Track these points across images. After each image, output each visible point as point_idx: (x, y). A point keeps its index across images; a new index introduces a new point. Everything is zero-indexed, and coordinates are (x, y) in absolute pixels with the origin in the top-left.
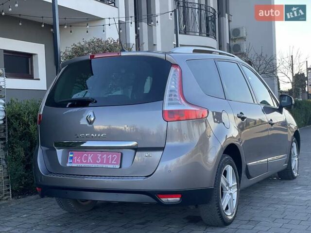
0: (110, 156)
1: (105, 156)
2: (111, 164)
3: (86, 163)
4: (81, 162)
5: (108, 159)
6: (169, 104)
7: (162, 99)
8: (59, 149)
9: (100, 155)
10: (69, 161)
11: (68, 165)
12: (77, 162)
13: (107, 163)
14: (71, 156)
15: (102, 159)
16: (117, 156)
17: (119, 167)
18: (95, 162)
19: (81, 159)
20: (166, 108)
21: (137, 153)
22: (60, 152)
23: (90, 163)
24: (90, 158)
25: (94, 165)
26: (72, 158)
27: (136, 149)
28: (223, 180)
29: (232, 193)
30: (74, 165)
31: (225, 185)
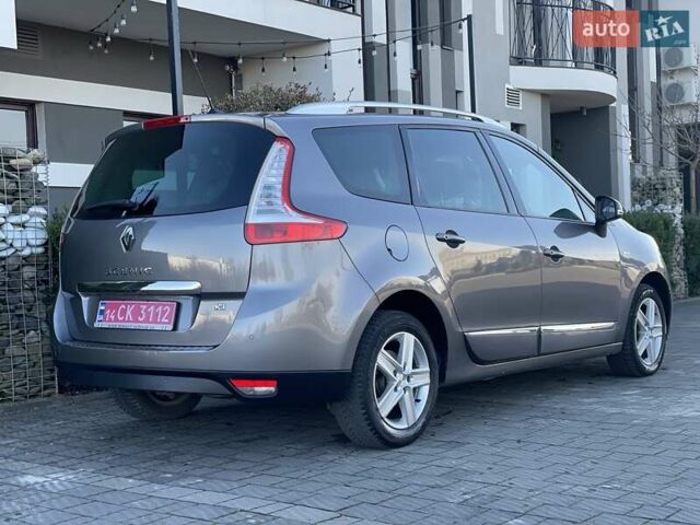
0: (160, 308)
1: (152, 308)
2: (160, 323)
3: (124, 320)
4: (116, 320)
5: (156, 314)
6: (259, 212)
7: (246, 202)
8: (85, 296)
9: (144, 307)
10: (99, 317)
11: (96, 325)
12: (110, 320)
13: (155, 321)
14: (103, 308)
15: (148, 314)
16: (170, 309)
17: (170, 327)
18: (136, 321)
19: (116, 314)
20: (253, 219)
21: (202, 303)
22: (85, 300)
23: (129, 321)
24: (129, 313)
25: (134, 326)
26: (102, 312)
27: (199, 296)
28: (383, 360)
29: (412, 387)
30: (105, 325)
31: (389, 370)
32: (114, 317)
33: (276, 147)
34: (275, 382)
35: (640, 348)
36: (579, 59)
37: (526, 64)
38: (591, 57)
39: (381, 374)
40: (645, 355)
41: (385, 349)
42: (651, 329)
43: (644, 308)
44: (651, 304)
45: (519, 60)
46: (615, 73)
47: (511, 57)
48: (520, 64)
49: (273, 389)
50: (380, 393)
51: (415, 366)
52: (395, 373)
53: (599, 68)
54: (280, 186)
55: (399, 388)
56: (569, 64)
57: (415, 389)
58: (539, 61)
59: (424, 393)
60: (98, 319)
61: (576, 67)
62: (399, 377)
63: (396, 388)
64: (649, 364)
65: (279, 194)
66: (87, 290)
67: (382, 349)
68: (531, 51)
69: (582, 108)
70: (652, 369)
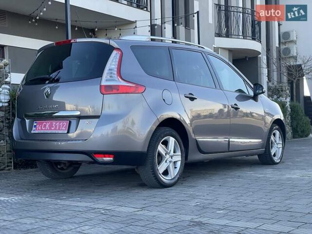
0: (62, 123)
1: (58, 124)
2: (62, 130)
3: (45, 130)
4: (42, 129)
5: (60, 126)
6: (107, 80)
7: (101, 76)
8: (28, 119)
9: (54, 123)
10: (34, 129)
11: (32, 132)
12: (39, 130)
13: (59, 129)
14: (35, 124)
15: (56, 127)
16: (66, 123)
17: (66, 132)
18: (51, 129)
20: (104, 83)
21: (81, 120)
22: (27, 121)
23: (47, 130)
24: (47, 126)
25: (49, 132)
26: (35, 126)
27: (79, 118)
28: (161, 148)
29: (173, 161)
30: (36, 132)
31: (163, 153)
32: (40, 128)
33: (115, 52)
34: (113, 156)
35: (273, 152)
36: (245, 35)
37: (222, 37)
38: (250, 34)
39: (160, 155)
40: (275, 155)
41: (162, 143)
42: (277, 144)
43: (274, 135)
44: (278, 133)
45: (219, 35)
46: (261, 42)
47: (215, 33)
48: (220, 36)
49: (112, 159)
50: (159, 163)
51: (174, 152)
52: (166, 154)
53: (254, 39)
54: (116, 70)
55: (167, 161)
56: (241, 37)
57: (174, 162)
58: (228, 35)
59: (179, 164)
60: (33, 129)
61: (244, 38)
62: (168, 156)
63: (166, 161)
64: (276, 159)
65: (116, 73)
66: (28, 117)
67: (160, 144)
68: (224, 31)
69: (246, 57)
70: (278, 161)
